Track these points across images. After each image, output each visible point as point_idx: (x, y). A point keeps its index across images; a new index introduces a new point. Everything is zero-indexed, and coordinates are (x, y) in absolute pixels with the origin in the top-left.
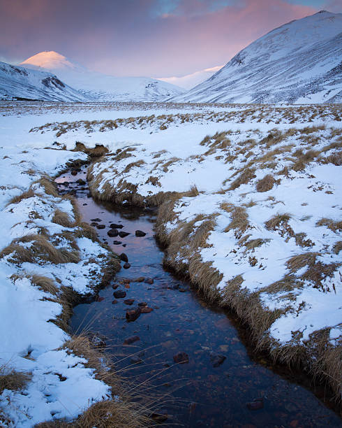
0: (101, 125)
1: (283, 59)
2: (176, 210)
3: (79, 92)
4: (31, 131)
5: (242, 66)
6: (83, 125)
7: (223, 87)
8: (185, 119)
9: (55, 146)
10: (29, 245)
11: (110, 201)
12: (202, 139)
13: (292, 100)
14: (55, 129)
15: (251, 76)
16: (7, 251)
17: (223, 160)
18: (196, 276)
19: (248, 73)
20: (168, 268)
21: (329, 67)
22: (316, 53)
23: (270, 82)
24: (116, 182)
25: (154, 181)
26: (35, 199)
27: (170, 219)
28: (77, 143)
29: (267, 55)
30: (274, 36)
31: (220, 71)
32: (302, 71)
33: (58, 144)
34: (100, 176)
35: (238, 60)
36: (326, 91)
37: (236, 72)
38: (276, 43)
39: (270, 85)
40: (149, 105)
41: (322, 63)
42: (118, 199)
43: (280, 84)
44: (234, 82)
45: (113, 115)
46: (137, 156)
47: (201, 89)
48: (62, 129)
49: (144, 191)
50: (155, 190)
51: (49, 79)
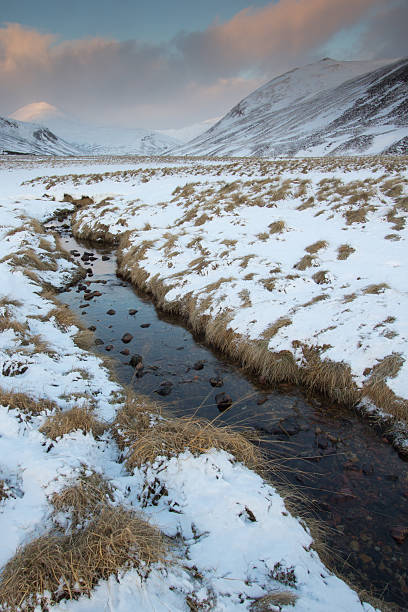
0: (88, 179)
1: (285, 109)
2: (130, 240)
3: (72, 145)
4: (23, 184)
5: (242, 117)
6: (71, 178)
7: (222, 139)
8: (166, 172)
9: (45, 198)
10: (22, 256)
11: (87, 240)
12: (174, 189)
13: (292, 152)
14: (45, 182)
15: (251, 128)
16: (7, 258)
17: (182, 206)
18: (134, 277)
19: (248, 124)
20: (119, 275)
21: (332, 119)
22: (319, 103)
23: (271, 134)
24: (93, 224)
25: (123, 223)
26: (26, 232)
27: (126, 247)
28: (65, 195)
29: (268, 106)
30: (276, 85)
31: (219, 123)
32: (304, 123)
33: (47, 196)
34: (81, 221)
35: (238, 111)
36: (327, 144)
37: (236, 124)
38: (277, 92)
39: (271, 137)
40: (143, 159)
41: (324, 114)
42: (94, 237)
43: (281, 136)
44: (233, 134)
45: (100, 169)
46: (114, 204)
47: (198, 142)
48: (51, 183)
49: (114, 231)
50: (123, 230)
51: (41, 132)
